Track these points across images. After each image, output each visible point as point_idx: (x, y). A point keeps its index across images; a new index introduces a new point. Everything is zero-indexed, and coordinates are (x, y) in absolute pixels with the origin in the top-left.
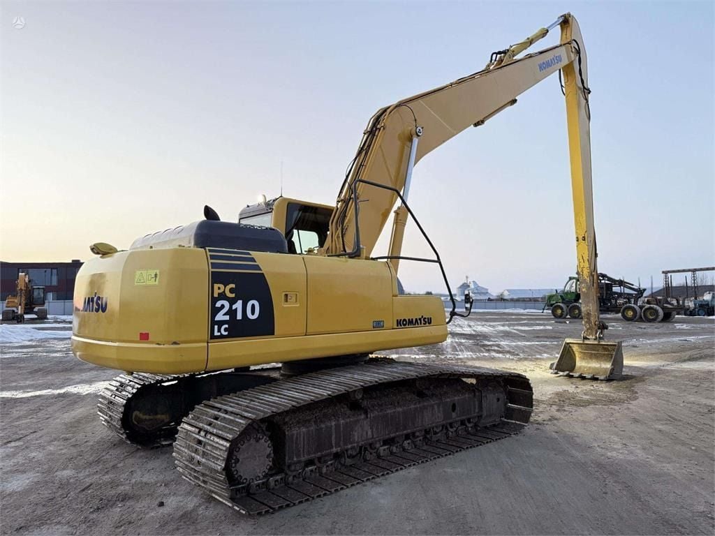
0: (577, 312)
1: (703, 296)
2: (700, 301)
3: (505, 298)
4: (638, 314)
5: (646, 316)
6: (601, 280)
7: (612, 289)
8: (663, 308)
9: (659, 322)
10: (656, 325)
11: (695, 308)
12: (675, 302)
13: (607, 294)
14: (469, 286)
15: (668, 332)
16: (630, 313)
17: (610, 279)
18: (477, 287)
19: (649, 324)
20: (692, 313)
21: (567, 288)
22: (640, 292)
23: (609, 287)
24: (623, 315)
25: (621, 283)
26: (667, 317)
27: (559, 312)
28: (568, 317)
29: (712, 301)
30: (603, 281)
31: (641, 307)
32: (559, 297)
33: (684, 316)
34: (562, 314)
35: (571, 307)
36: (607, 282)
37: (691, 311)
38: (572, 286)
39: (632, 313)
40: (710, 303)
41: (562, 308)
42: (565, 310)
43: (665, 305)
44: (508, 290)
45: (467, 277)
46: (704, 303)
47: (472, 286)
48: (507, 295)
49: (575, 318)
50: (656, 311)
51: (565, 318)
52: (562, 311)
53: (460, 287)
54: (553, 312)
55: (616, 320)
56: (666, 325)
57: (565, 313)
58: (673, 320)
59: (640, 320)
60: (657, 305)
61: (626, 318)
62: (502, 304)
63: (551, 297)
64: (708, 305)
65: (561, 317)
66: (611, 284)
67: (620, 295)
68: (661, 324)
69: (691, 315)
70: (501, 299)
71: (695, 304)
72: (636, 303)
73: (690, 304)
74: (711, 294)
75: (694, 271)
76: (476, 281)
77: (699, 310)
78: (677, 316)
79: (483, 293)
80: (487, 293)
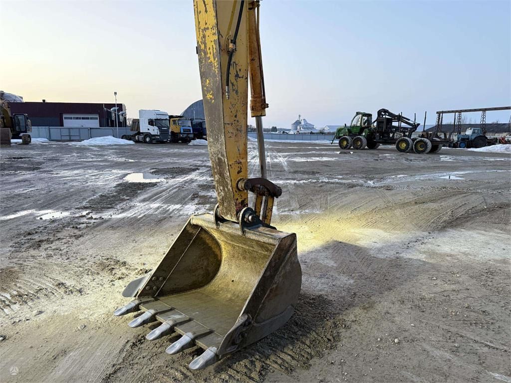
0: (359, 143)
1: (465, 131)
2: (462, 136)
3: (325, 132)
4: (410, 146)
5: (417, 148)
6: (383, 115)
7: (391, 123)
8: (432, 141)
9: (427, 153)
10: (423, 156)
11: (458, 141)
12: (442, 136)
13: (386, 127)
14: (300, 123)
15: (432, 165)
16: (404, 145)
17: (390, 114)
18: (306, 123)
19: (418, 155)
20: (455, 146)
21: (354, 123)
22: (415, 126)
23: (389, 121)
24: (398, 147)
25: (399, 118)
26: (435, 149)
27: (345, 143)
28: (352, 147)
29: (472, 135)
30: (384, 116)
31: (413, 140)
32: (347, 130)
33: (448, 148)
34: (347, 145)
35: (355, 140)
36: (387, 117)
37: (454, 144)
38: (358, 121)
39: (405, 145)
40: (470, 138)
41: (347, 140)
42: (350, 141)
43: (434, 138)
44: (328, 126)
45: (300, 116)
46: (465, 137)
47: (303, 123)
48: (327, 130)
49: (357, 149)
50: (426, 144)
51: (349, 149)
52: (348, 143)
53: (294, 124)
54: (340, 143)
55: (391, 151)
56: (432, 156)
57: (349, 145)
58: (439, 152)
59: (412, 151)
60: (427, 138)
61: (399, 150)
62: (322, 136)
63: (339, 130)
64: (468, 139)
65: (345, 148)
66: (392, 119)
67: (398, 129)
68: (429, 155)
69: (453, 147)
70: (322, 133)
71: (458, 138)
72: (409, 136)
73: (455, 138)
74: (472, 130)
75: (460, 112)
76: (306, 119)
77: (461, 143)
78: (443, 148)
79: (310, 128)
80: (313, 128)
